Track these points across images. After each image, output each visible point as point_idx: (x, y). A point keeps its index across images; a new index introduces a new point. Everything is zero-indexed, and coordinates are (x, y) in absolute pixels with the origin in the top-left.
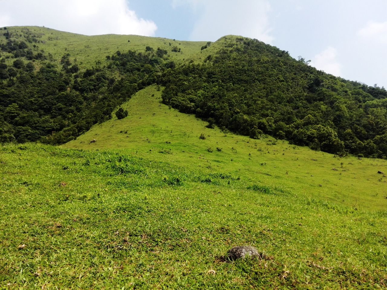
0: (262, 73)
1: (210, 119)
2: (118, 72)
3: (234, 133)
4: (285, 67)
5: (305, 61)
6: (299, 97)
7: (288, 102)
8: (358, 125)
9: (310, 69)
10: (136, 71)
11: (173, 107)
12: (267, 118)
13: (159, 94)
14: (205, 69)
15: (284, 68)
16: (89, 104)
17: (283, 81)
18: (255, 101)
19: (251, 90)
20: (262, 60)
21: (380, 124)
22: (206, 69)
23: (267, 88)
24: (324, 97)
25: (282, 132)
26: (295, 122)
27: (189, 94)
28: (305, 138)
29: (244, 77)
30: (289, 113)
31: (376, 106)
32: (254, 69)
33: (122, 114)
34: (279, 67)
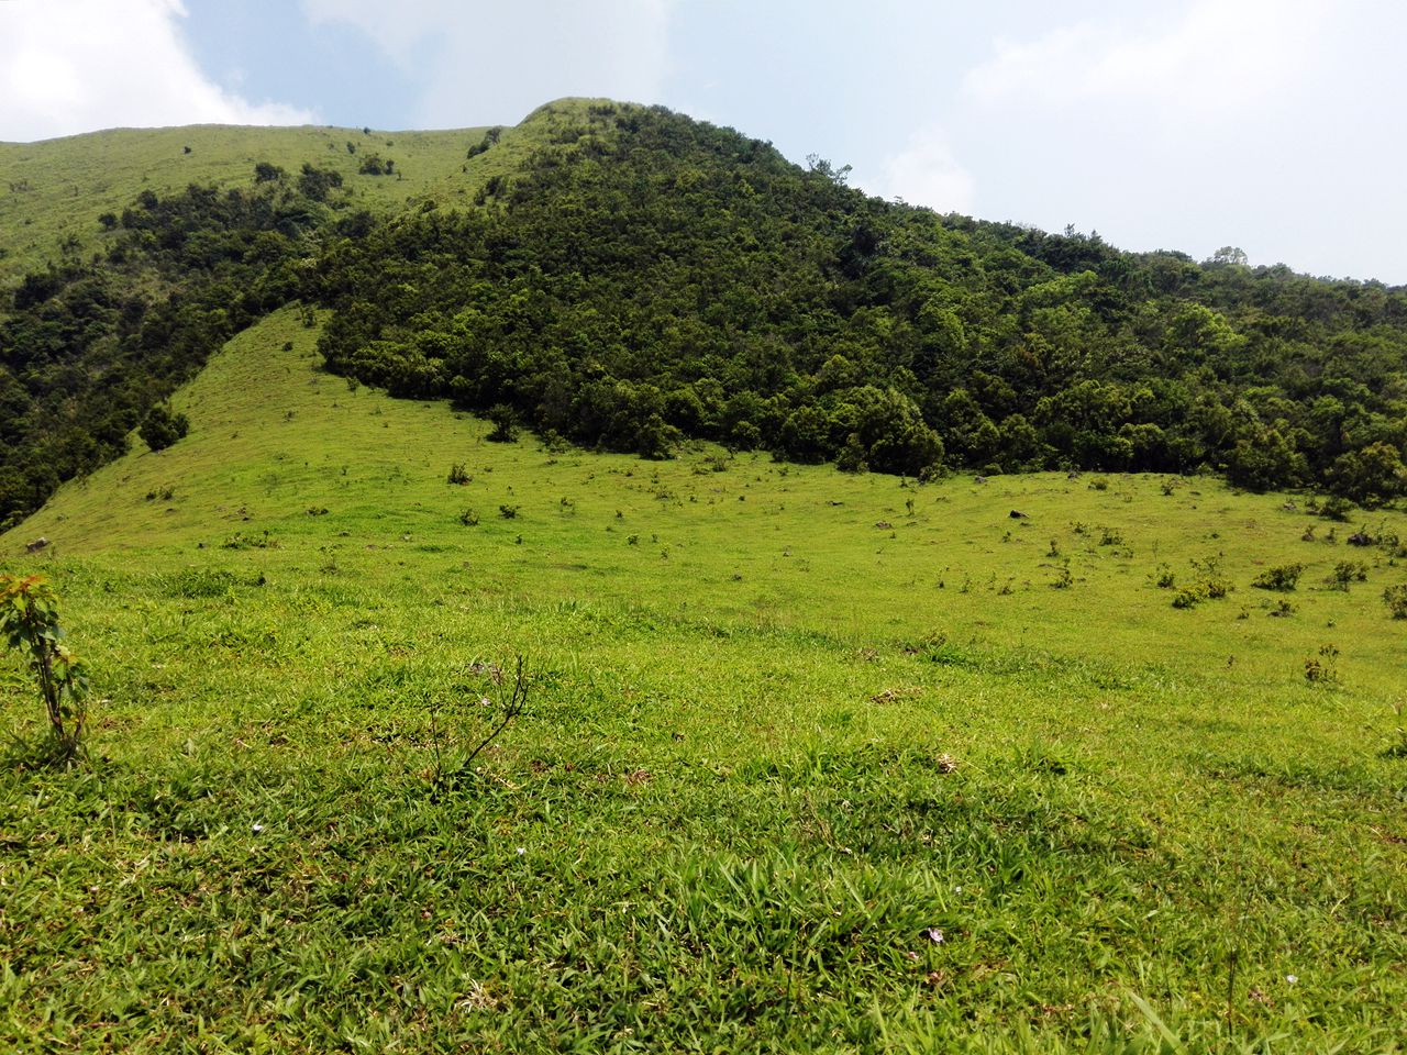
0: (682, 225)
1: (499, 408)
2: (153, 273)
3: (588, 450)
4: (759, 197)
5: (833, 168)
6: (809, 297)
7: (773, 318)
8: (987, 370)
9: (842, 196)
10: (227, 262)
11: (366, 382)
12: (699, 382)
13: (309, 340)
14: (479, 230)
15: (755, 201)
16: (54, 409)
17: (755, 248)
18: (658, 327)
19: (647, 290)
20: (679, 182)
21: (1058, 358)
22: (481, 228)
23: (702, 277)
24: (891, 288)
25: (747, 424)
26: (792, 384)
27: (422, 329)
28: (821, 434)
29: (625, 249)
30: (773, 358)
31: (1056, 300)
32: (652, 215)
33: (166, 429)
34: (741, 201)
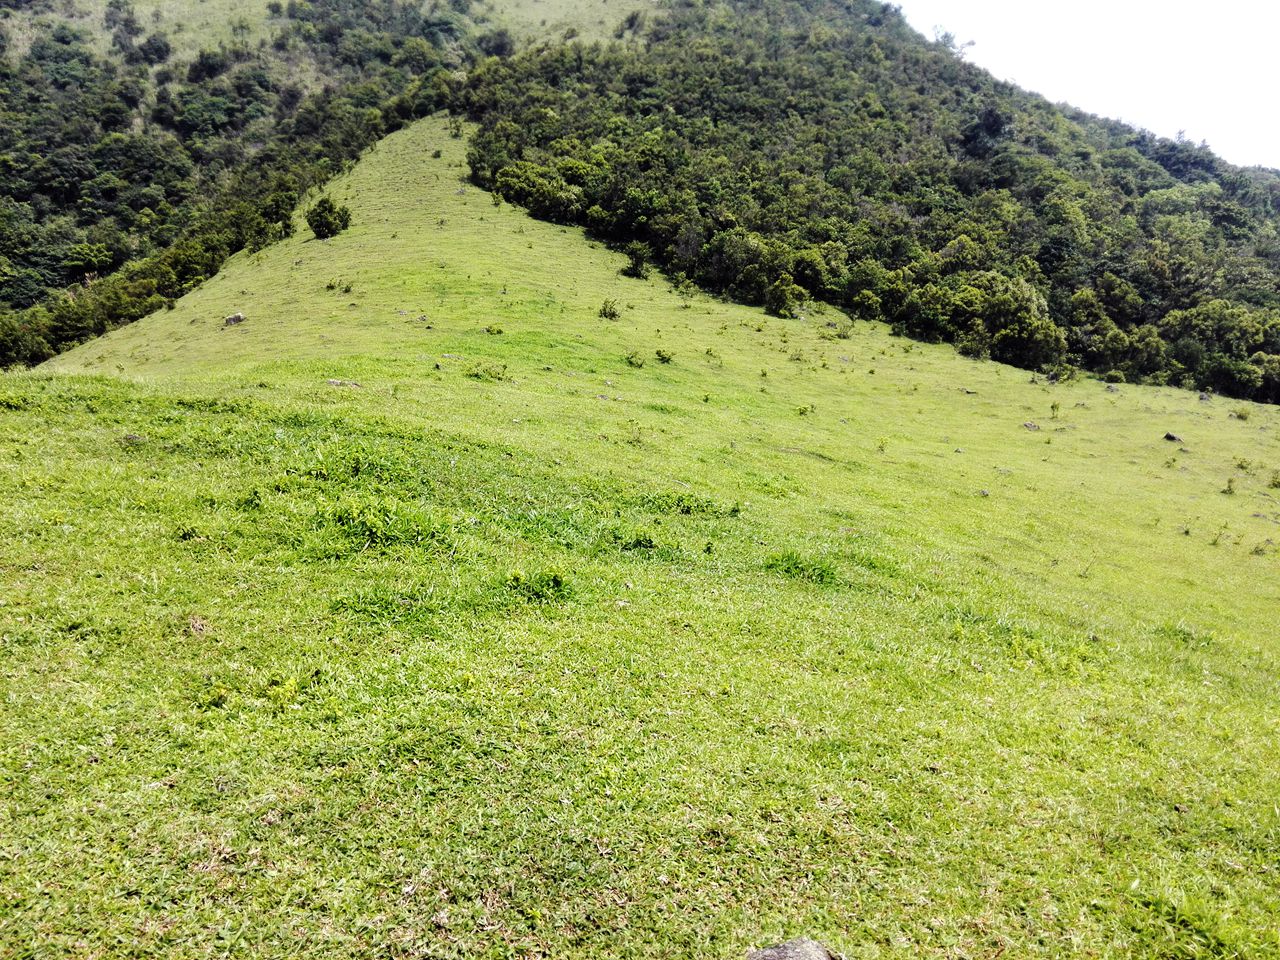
0: (813, 84)
1: (636, 245)
2: (310, 64)
3: (714, 297)
4: (888, 63)
5: (957, 42)
6: (933, 171)
7: (897, 188)
8: (1117, 273)
9: (970, 73)
10: (376, 63)
11: (508, 199)
12: (826, 245)
13: (458, 152)
14: (619, 65)
15: (884, 68)
16: (213, 178)
17: (880, 115)
18: (787, 183)
19: (775, 144)
20: (812, 39)
21: (1187, 271)
22: (622, 62)
23: (828, 137)
24: (1013, 172)
25: (870, 293)
26: (916, 259)
27: (562, 154)
28: (943, 314)
29: (756, 100)
30: (897, 230)
31: (1177, 209)
32: (784, 69)
33: (331, 219)
34: (870, 66)
